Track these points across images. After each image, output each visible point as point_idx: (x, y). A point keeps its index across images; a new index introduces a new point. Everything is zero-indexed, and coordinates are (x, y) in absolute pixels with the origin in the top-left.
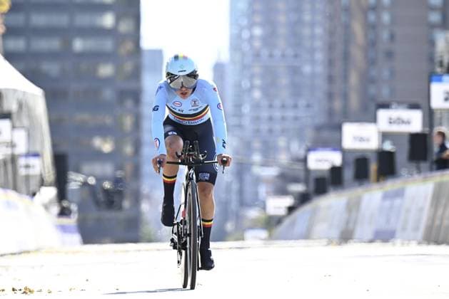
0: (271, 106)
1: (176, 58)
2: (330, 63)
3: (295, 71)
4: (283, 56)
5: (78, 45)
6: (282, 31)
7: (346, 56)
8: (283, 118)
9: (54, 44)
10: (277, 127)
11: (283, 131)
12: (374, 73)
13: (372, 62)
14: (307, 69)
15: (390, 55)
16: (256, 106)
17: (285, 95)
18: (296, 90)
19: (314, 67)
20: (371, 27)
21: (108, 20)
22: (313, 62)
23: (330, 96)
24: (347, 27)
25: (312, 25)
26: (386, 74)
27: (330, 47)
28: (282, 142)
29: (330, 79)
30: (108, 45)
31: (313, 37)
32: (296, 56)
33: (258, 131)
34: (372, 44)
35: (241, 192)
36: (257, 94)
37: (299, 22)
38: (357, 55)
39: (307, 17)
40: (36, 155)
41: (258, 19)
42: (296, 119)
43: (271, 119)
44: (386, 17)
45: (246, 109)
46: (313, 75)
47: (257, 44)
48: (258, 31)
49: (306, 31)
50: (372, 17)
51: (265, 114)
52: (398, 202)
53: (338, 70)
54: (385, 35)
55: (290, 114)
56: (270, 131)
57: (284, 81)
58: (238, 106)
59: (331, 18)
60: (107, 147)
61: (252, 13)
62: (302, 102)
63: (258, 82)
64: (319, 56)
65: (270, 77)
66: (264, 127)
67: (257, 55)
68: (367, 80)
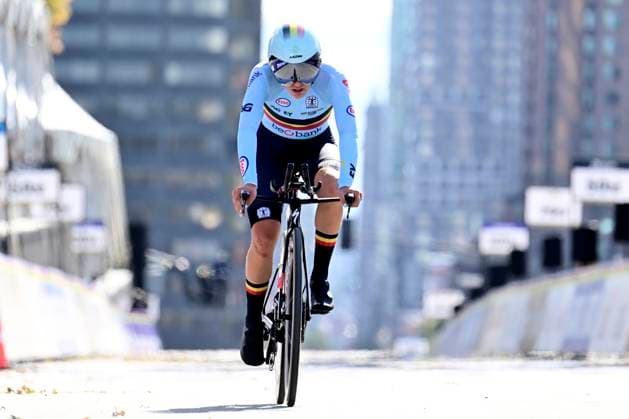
0: (445, 167)
1: (286, 30)
2: (529, 108)
3: (479, 119)
4: (464, 96)
5: (174, 74)
6: (464, 62)
7: (552, 100)
8: (461, 186)
9: (138, 72)
10: (454, 197)
11: (462, 204)
12: (590, 123)
13: (587, 109)
14: (497, 116)
15: (613, 99)
16: (424, 168)
17: (464, 152)
18: (481, 145)
19: (507, 113)
20: (587, 59)
21: (216, 40)
22: (505, 106)
23: (528, 154)
24: (554, 58)
25: (506, 55)
26: (606, 124)
27: (530, 86)
28: (458, 218)
29: (529, 131)
30: (214, 74)
31: (506, 71)
32: (482, 97)
33: (425, 202)
34: (589, 82)
35: (400, 288)
36: (426, 150)
37: (488, 50)
38: (567, 97)
39: (499, 43)
40: (98, 223)
41: (430, 44)
42: (480, 186)
43: (444, 185)
44: (608, 46)
45: (411, 170)
46: (505, 125)
47: (428, 80)
48: (429, 62)
49: (497, 63)
50: (589, 45)
51: (436, 178)
52: (595, 298)
53: (539, 118)
54: (607, 70)
55: (472, 179)
56: (444, 203)
57: (465, 132)
58: (399, 166)
59: (532, 44)
60: (210, 219)
61: (421, 35)
62: (489, 163)
63: (428, 133)
64: (515, 98)
65: (445, 126)
66: (435, 196)
67: (427, 95)
68: (580, 133)
